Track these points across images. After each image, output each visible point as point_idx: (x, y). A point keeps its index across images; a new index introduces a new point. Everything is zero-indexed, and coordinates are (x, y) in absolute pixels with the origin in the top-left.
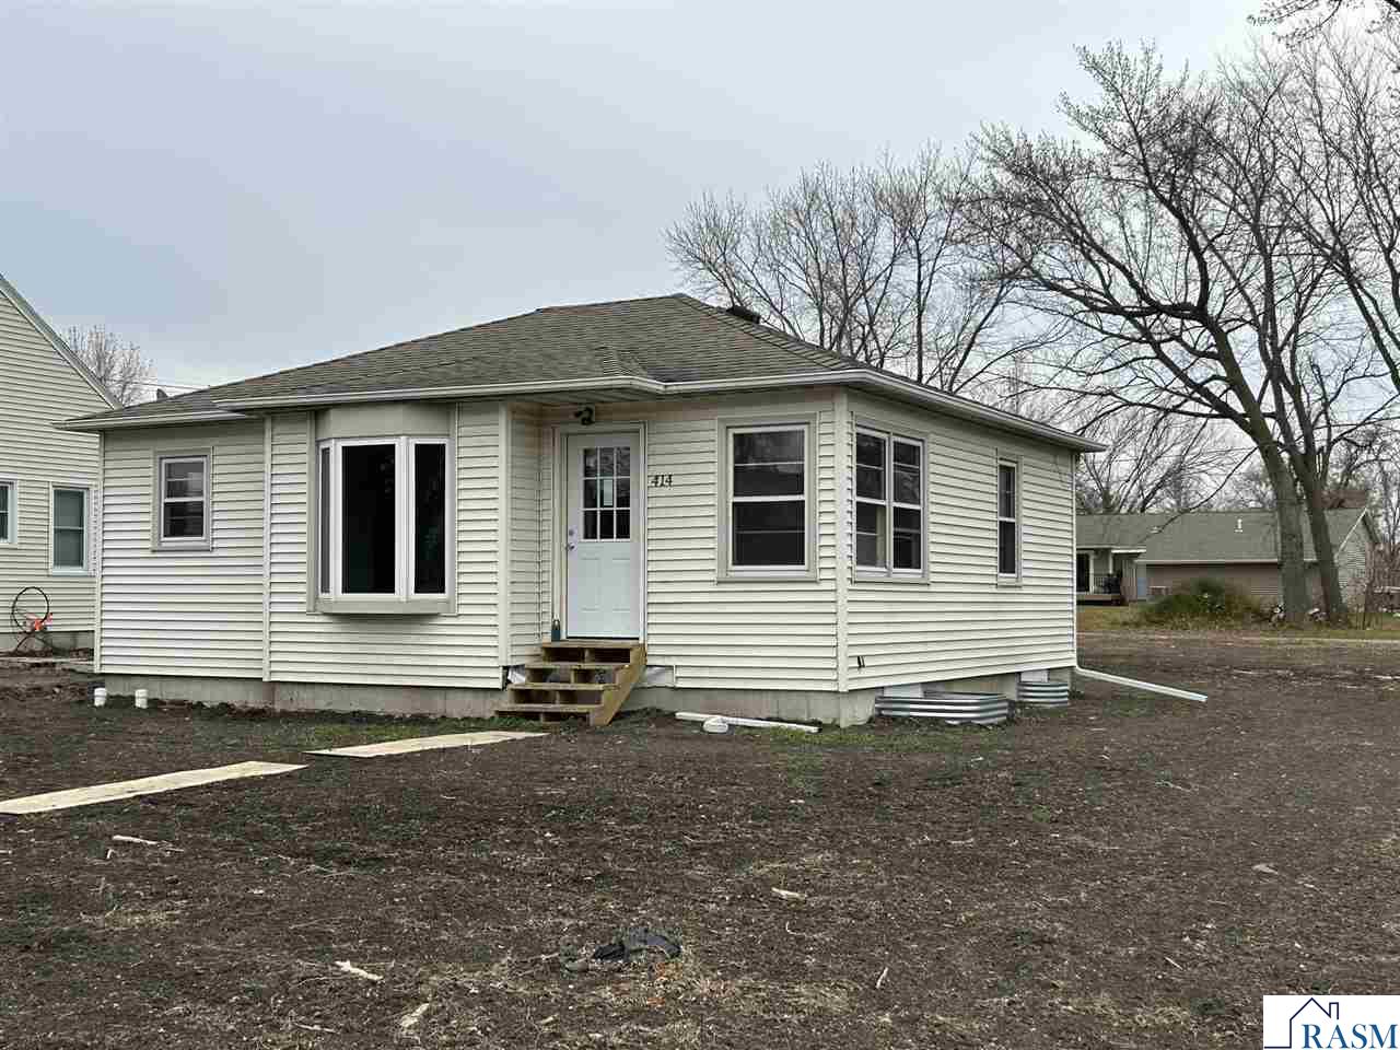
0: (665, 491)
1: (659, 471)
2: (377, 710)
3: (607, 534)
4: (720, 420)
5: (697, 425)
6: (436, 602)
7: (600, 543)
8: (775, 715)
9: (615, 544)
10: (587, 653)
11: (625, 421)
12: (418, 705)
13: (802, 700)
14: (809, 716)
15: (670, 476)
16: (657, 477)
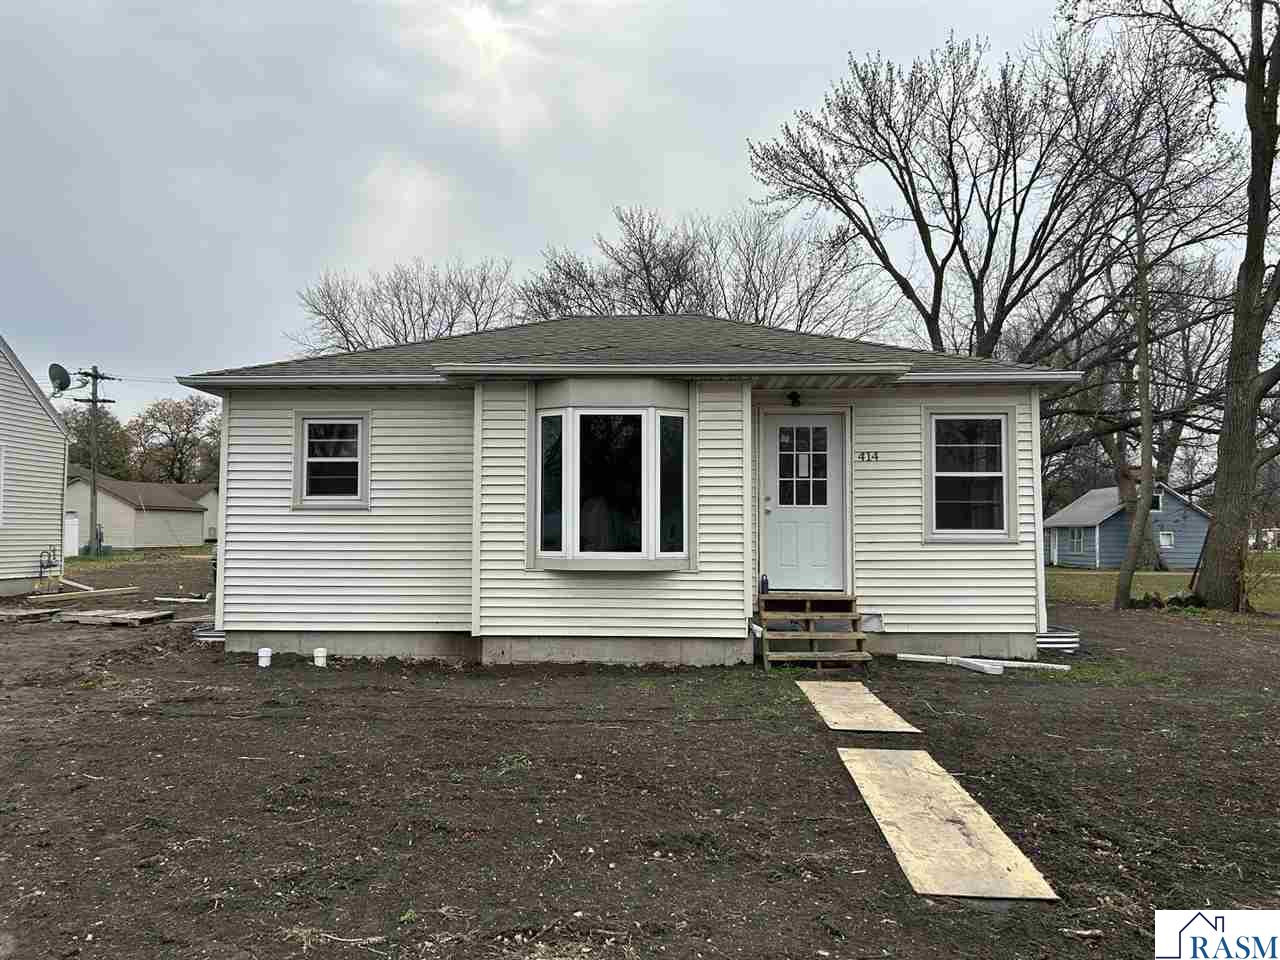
0: (871, 466)
1: (863, 448)
2: (605, 659)
3: (803, 500)
4: (927, 408)
5: (906, 410)
6: (675, 560)
7: (796, 510)
8: (978, 654)
9: (810, 510)
10: (808, 605)
11: (834, 404)
12: (650, 655)
13: (1003, 640)
14: (1009, 652)
15: (876, 452)
16: (863, 453)
